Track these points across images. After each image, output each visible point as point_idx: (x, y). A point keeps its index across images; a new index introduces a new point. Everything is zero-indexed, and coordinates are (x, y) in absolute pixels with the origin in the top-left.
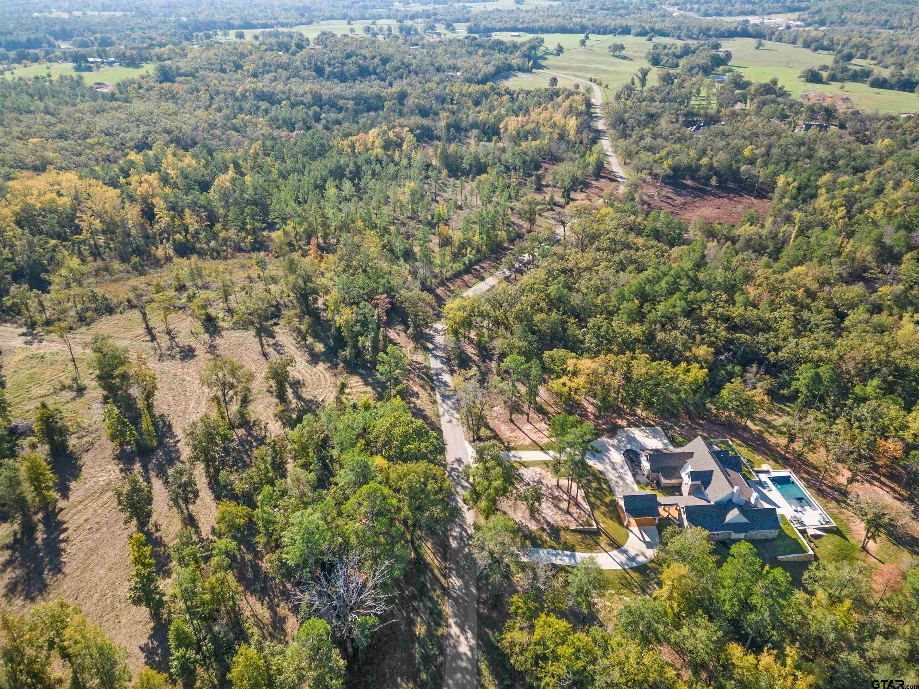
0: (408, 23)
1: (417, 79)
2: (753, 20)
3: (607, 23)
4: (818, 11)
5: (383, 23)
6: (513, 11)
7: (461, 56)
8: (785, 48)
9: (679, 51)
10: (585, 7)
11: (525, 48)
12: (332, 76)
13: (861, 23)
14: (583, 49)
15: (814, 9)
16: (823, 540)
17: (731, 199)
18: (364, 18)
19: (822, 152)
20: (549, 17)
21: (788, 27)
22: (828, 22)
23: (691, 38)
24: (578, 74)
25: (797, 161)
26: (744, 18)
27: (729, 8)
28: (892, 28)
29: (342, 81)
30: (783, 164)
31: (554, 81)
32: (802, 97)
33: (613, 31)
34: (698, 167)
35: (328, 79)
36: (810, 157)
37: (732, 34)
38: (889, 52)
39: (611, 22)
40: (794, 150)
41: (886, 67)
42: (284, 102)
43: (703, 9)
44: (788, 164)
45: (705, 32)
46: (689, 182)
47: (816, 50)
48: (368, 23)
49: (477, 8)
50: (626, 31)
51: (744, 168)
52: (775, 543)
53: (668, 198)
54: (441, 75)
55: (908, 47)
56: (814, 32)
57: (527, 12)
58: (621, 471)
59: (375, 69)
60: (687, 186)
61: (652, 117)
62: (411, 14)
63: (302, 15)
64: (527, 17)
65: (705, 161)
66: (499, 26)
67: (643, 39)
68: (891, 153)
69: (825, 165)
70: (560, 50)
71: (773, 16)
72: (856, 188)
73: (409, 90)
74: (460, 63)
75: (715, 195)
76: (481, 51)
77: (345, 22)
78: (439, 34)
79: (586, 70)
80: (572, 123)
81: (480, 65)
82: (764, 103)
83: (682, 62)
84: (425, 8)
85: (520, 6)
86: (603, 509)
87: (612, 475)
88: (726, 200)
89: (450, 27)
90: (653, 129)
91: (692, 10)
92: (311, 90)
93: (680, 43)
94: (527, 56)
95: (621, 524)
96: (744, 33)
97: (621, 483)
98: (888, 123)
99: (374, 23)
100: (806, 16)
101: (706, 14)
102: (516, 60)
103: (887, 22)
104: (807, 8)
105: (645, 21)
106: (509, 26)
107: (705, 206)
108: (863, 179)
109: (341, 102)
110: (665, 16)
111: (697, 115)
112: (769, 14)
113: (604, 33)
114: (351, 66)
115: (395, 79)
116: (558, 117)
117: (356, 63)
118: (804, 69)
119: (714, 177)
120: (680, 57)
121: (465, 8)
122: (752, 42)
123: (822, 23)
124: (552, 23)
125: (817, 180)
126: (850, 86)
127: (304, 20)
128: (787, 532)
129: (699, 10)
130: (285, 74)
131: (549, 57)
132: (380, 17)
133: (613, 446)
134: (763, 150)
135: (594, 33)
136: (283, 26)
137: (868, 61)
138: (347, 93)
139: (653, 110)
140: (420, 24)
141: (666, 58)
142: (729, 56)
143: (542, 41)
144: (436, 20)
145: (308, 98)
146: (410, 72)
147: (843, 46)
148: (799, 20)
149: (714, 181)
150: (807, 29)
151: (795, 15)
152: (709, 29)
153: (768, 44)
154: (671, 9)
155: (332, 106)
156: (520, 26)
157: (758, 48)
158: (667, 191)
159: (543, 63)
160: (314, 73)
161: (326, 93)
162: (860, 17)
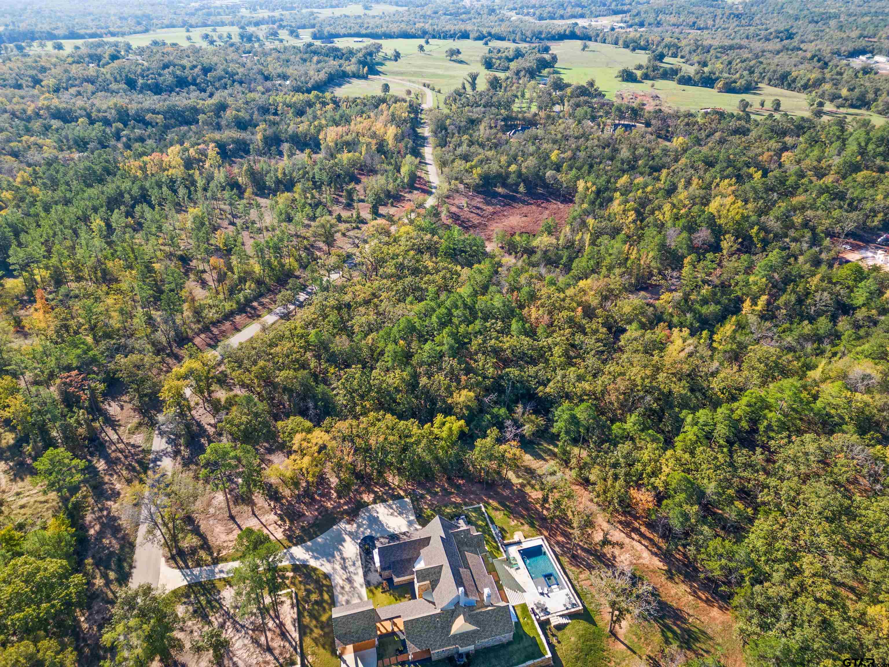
0: (251, 29)
1: (240, 89)
2: (582, 22)
3: (447, 28)
4: (638, 14)
5: (224, 30)
6: (359, 17)
7: (294, 64)
8: (608, 49)
9: (511, 54)
10: (429, 13)
11: (360, 55)
12: (146, 87)
13: (674, 25)
14: (422, 54)
15: (634, 12)
16: (566, 631)
17: (539, 206)
18: (205, 25)
19: (625, 153)
20: (393, 22)
21: (613, 29)
22: (646, 23)
23: (525, 41)
24: (414, 79)
25: (600, 163)
26: (573, 21)
27: (562, 12)
28: (699, 29)
29: (156, 93)
30: (586, 167)
31: (386, 88)
32: (617, 96)
33: (452, 36)
34: (508, 174)
35: (141, 92)
36: (612, 159)
37: (562, 37)
38: (694, 51)
39: (451, 27)
40: (598, 151)
41: (692, 65)
42: (81, 120)
43: (537, 13)
44: (591, 166)
45: (538, 36)
46: (500, 190)
47: (634, 50)
48: (208, 30)
49: (325, 13)
50: (465, 36)
51: (549, 173)
52: (510, 649)
53: (478, 208)
54: (269, 84)
55: (711, 46)
56: (633, 33)
57: (374, 17)
58: (352, 569)
59: (194, 80)
60: (499, 194)
61: (473, 122)
62: (254, 20)
63: (139, 23)
64: (372, 23)
65: (513, 168)
66: (343, 31)
67: (480, 43)
68: (685, 151)
69: (625, 166)
70: (397, 56)
71: (600, 19)
72: (649, 189)
73: (230, 101)
74: (290, 71)
75: (524, 202)
76: (315, 58)
77: (184, 29)
78: (281, 41)
79: (422, 75)
80: (392, 131)
81: (311, 73)
82: (578, 105)
83: (513, 65)
84: (271, 14)
85: (367, 12)
86: (317, 632)
87: (338, 580)
88: (534, 207)
89: (293, 33)
90: (471, 136)
91: (528, 14)
92: (115, 105)
93: (513, 46)
94: (363, 63)
95: (333, 652)
96: (573, 36)
97: (347, 587)
98: (686, 120)
99: (214, 30)
100: (628, 19)
101: (541, 18)
102: (350, 67)
103: (694, 23)
104: (628, 11)
105: (484, 26)
106: (352, 32)
107: (513, 214)
108: (658, 179)
109: (148, 117)
110: (502, 20)
111: (516, 119)
112: (596, 17)
113: (445, 38)
114: (167, 78)
115: (217, 89)
116: (378, 127)
117: (173, 74)
118: (621, 68)
119: (522, 185)
120: (511, 60)
121: (312, 14)
122: (579, 43)
123: (641, 24)
124: (395, 28)
125: (616, 182)
126: (660, 83)
127: (139, 28)
128: (526, 629)
129: (534, 14)
130: (90, 87)
131: (387, 63)
132: (223, 24)
133: (350, 534)
134: (569, 154)
135: (434, 37)
136: (113, 34)
137: (678, 59)
138: (158, 107)
139: (475, 116)
140: (262, 32)
141: (498, 62)
142: (554, 59)
143: (380, 46)
144: (281, 27)
145: (111, 115)
146: (234, 81)
147: (657, 46)
148: (622, 21)
149: (522, 188)
150: (628, 30)
151: (619, 17)
152: (541, 33)
153: (591, 44)
154: (510, 14)
155: (139, 122)
156: (364, 32)
157: (583, 49)
158: (478, 201)
159: (379, 68)
160: (125, 86)
161: (133, 108)
162: (673, 19)
